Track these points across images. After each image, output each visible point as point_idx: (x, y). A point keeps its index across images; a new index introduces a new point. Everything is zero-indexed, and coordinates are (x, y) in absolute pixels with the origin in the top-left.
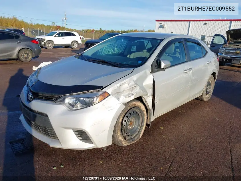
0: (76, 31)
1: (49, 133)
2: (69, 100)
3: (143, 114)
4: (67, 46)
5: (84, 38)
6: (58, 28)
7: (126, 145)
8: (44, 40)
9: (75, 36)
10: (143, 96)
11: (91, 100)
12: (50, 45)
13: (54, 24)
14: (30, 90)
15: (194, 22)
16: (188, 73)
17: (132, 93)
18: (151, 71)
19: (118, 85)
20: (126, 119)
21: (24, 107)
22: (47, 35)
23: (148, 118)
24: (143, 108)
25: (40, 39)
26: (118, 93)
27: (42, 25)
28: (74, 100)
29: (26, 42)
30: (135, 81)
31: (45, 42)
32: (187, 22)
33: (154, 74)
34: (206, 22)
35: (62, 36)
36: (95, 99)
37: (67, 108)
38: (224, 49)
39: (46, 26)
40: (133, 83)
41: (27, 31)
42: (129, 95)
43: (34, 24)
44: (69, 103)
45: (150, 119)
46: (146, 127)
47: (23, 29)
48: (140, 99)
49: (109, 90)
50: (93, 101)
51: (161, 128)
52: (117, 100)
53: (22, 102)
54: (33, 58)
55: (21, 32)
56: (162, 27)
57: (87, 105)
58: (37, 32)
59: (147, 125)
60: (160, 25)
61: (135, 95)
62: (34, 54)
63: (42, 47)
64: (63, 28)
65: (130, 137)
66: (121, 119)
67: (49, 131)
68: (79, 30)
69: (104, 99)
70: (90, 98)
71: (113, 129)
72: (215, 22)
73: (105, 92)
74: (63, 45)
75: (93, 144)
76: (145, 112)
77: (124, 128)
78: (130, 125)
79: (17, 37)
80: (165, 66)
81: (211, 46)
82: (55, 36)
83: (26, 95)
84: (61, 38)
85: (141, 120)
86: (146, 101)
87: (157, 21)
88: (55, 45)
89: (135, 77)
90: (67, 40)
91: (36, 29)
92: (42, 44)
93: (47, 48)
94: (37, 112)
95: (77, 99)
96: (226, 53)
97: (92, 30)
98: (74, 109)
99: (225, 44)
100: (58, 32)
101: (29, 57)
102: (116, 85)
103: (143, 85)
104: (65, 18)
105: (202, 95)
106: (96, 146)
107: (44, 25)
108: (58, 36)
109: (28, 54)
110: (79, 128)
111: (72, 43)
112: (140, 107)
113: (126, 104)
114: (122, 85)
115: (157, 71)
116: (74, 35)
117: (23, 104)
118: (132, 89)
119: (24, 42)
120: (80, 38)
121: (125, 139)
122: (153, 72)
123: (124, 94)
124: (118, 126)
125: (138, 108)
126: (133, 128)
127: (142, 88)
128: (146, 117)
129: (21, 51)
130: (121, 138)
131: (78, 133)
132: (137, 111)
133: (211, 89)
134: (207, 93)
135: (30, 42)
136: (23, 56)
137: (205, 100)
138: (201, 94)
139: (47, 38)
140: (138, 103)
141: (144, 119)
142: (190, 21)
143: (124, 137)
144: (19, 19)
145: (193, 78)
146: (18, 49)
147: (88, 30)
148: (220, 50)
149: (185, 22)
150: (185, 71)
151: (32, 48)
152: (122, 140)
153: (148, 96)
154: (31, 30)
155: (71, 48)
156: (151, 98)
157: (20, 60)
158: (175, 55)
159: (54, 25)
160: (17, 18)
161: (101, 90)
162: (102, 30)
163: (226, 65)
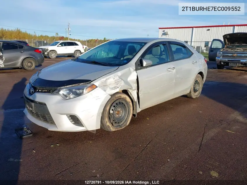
0: (79, 41)
1: (48, 119)
2: (63, 92)
3: (130, 105)
4: (70, 56)
5: (88, 48)
6: (62, 38)
7: (113, 130)
8: (47, 50)
9: (78, 45)
10: (129, 90)
11: (81, 91)
12: (53, 55)
13: (58, 34)
14: (32, 86)
15: (197, 28)
16: (172, 71)
17: (117, 86)
18: (135, 69)
19: (104, 79)
20: (112, 108)
21: (27, 100)
22: (50, 45)
23: (134, 109)
24: (128, 99)
25: (43, 49)
26: (105, 86)
27: (46, 36)
28: (68, 91)
29: (29, 52)
30: (120, 76)
31: (48, 52)
32: (190, 28)
33: (138, 71)
34: (209, 28)
35: (65, 45)
36: (85, 90)
37: (62, 98)
38: (221, 53)
39: (50, 37)
40: (118, 78)
41: (31, 43)
42: (115, 88)
43: (38, 36)
44: (63, 94)
45: (136, 110)
46: (132, 117)
47: (27, 41)
48: (125, 92)
49: (96, 83)
50: (83, 92)
51: (147, 119)
52: (104, 92)
53: (25, 96)
54: (36, 66)
55: (26, 43)
56: (165, 34)
57: (78, 95)
58: (40, 43)
59: (134, 115)
60: (163, 32)
61: (120, 88)
62: (37, 62)
63: (46, 57)
64: (67, 39)
65: (117, 124)
66: (108, 108)
67: (47, 117)
68: (83, 40)
69: (92, 90)
70: (80, 89)
71: (101, 116)
72: (218, 28)
73: (93, 85)
74: (66, 55)
75: (84, 127)
76: (131, 104)
77: (111, 116)
78: (118, 114)
79: (21, 47)
80: (146, 64)
81: (210, 51)
82: (58, 46)
83: (29, 89)
84: (64, 47)
85: (127, 110)
86: (131, 94)
87: (160, 28)
88: (58, 54)
89: (119, 73)
90: (70, 50)
91: (39, 40)
92: (45, 54)
93: (50, 57)
94: (38, 103)
95: (70, 90)
96: (223, 56)
97: (96, 39)
98: (68, 98)
99: (223, 48)
100: (61, 42)
101: (32, 65)
102: (103, 79)
103: (128, 80)
104: (69, 29)
105: (190, 92)
106: (87, 129)
107: (48, 36)
108: (61, 45)
109: (31, 63)
110: (72, 113)
111: (75, 52)
112: (126, 99)
113: (112, 96)
114: (108, 79)
115: (141, 69)
116: (76, 45)
117: (25, 97)
118: (117, 82)
119: (28, 52)
120: (83, 47)
121: (113, 125)
122: (136, 70)
123: (110, 87)
124: (105, 113)
125: (124, 99)
126: (121, 117)
127: (127, 83)
128: (132, 108)
129: (25, 60)
130: (108, 124)
131: (71, 118)
132: (124, 102)
133: (200, 88)
134: (195, 91)
135: (33, 51)
136: (27, 65)
137: (194, 97)
138: (188, 92)
139: (50, 48)
140: (124, 96)
141: (130, 109)
142: (193, 27)
143: (112, 124)
144: (23, 31)
145: (178, 76)
146: (22, 58)
147: (92, 40)
148: (218, 54)
149: (188, 29)
150: (168, 70)
151: (36, 57)
152: (110, 126)
153: (133, 90)
154: (35, 41)
155: (74, 57)
156: (136, 91)
157: (25, 69)
158: (161, 57)
159: (58, 36)
160: (21, 30)
161: (90, 83)
162: (106, 39)
163: (225, 68)
